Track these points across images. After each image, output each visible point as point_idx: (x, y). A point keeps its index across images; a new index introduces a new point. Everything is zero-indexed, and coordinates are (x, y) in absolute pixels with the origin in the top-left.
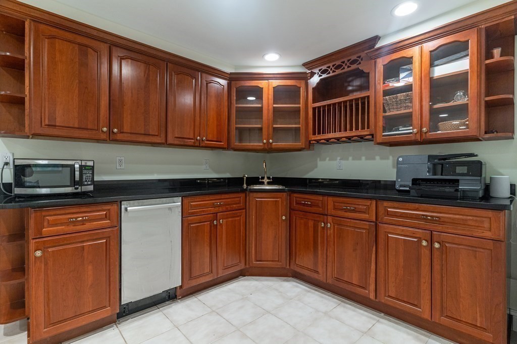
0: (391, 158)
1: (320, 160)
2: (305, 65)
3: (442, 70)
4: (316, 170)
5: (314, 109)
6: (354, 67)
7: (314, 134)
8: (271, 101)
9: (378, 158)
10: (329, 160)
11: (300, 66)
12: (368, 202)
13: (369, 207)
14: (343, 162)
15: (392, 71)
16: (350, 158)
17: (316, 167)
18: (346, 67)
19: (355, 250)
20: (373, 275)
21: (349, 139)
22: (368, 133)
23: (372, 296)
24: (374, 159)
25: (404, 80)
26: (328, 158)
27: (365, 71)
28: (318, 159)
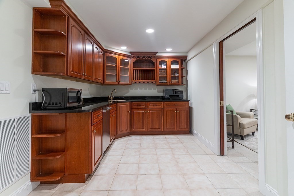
0: (156, 89)
1: (131, 89)
2: (130, 52)
3: (173, 67)
4: (129, 93)
5: (134, 70)
6: (149, 59)
7: (134, 79)
8: (120, 65)
9: (152, 89)
10: (135, 89)
11: (128, 52)
12: (161, 103)
13: (161, 104)
14: (140, 90)
15: (161, 63)
16: (143, 89)
17: (129, 92)
18: (147, 58)
19: (157, 118)
20: (162, 124)
21: (148, 82)
22: (154, 81)
23: (162, 130)
24: (151, 89)
25: (164, 67)
26: (134, 89)
27: (153, 61)
28: (130, 89)
